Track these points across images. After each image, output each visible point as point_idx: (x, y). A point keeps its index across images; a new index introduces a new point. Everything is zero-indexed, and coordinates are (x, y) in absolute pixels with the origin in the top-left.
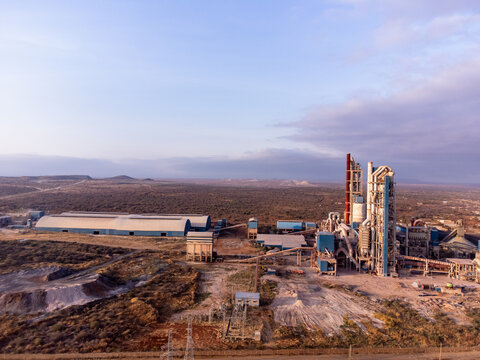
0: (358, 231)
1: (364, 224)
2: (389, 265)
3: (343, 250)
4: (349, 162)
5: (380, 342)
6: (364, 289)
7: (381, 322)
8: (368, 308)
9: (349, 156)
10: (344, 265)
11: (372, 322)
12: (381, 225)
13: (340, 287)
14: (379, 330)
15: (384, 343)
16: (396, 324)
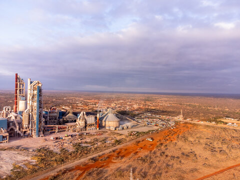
0: (22, 115)
1: (26, 111)
2: (39, 131)
3: (13, 127)
4: (17, 78)
5: (34, 171)
6: (25, 146)
7: (35, 161)
8: (28, 156)
9: (17, 75)
10: (13, 135)
11: (29, 162)
12: (35, 111)
13: (11, 148)
14: (33, 165)
15: (36, 171)
16: (42, 159)
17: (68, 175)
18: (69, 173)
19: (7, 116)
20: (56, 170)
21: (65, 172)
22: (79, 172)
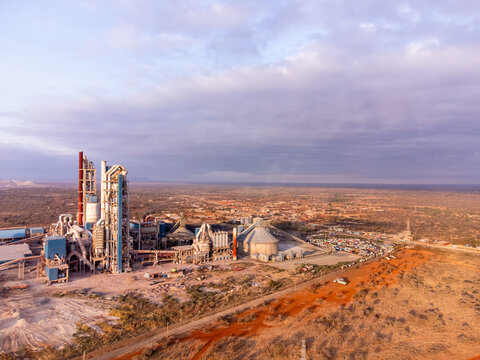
0: (92, 231)
1: (98, 223)
2: (123, 261)
3: (76, 253)
4: (81, 160)
5: (115, 338)
6: (99, 290)
7: (116, 319)
8: (103, 308)
9: (81, 154)
10: (77, 268)
11: (107, 321)
12: (116, 223)
13: (73, 293)
14: (114, 327)
15: (118, 338)
16: (130, 316)
17: (179, 347)
18: (180, 345)
19: (65, 232)
20: (155, 338)
21: (172, 343)
22: (199, 343)
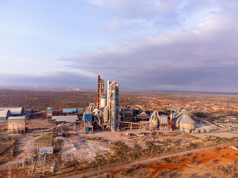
0: (103, 111)
1: (106, 108)
2: (116, 126)
3: (96, 121)
4: (99, 79)
5: (112, 161)
6: (105, 138)
7: (113, 153)
8: (107, 147)
9: (99, 76)
10: (96, 128)
11: (109, 153)
12: (113, 108)
13: (95, 139)
14: (112, 156)
15: (114, 162)
16: (119, 152)
17: (142, 170)
19: (92, 111)
20: (130, 164)
21: (138, 168)
22: (152, 170)
